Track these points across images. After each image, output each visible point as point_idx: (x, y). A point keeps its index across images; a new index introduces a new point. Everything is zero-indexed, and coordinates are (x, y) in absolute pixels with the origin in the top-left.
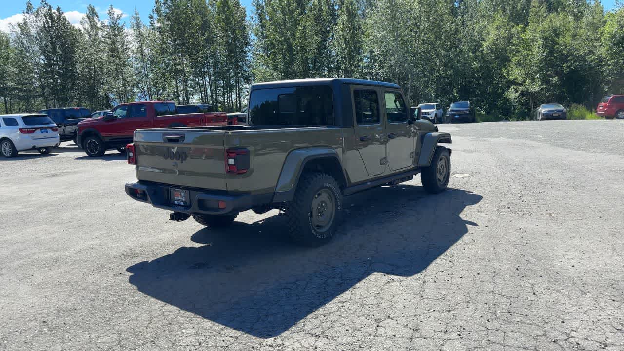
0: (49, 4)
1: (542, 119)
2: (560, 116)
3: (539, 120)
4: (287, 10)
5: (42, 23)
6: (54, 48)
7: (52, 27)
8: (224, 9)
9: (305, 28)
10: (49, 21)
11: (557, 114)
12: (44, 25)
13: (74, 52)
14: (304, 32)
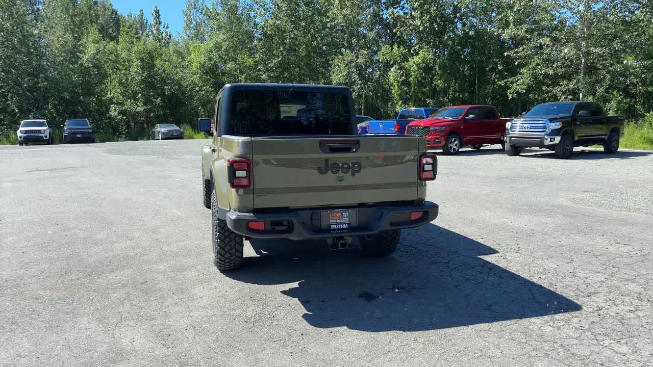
1: (163, 139)
2: (178, 135)
3: (159, 139)
11: (176, 134)
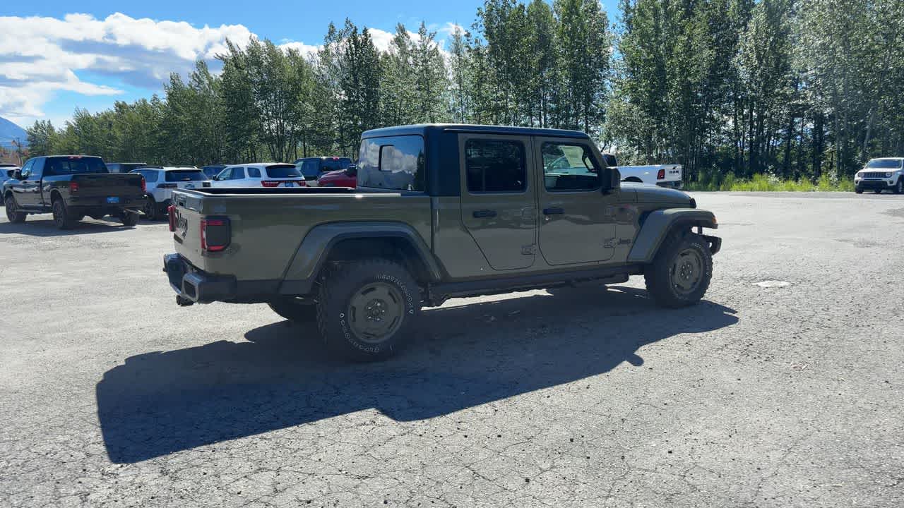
0: (354, 25)
4: (662, 11)
5: (345, 50)
6: (356, 81)
7: (356, 54)
8: (571, 17)
9: (690, 37)
10: (353, 46)
12: (347, 51)
13: (378, 85)
14: (687, 46)
